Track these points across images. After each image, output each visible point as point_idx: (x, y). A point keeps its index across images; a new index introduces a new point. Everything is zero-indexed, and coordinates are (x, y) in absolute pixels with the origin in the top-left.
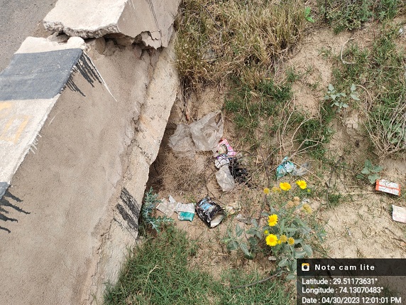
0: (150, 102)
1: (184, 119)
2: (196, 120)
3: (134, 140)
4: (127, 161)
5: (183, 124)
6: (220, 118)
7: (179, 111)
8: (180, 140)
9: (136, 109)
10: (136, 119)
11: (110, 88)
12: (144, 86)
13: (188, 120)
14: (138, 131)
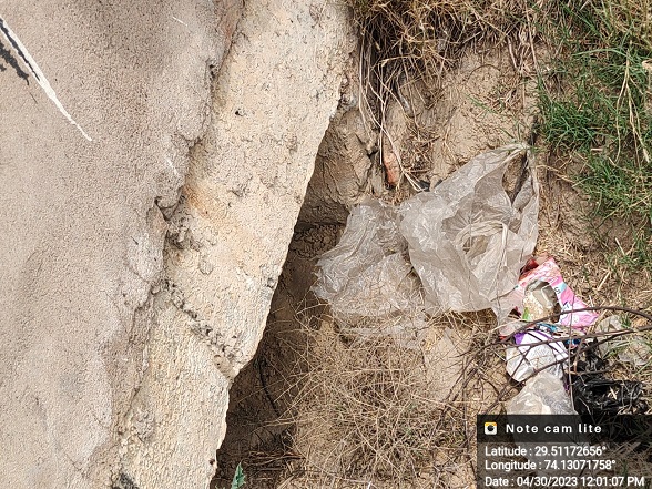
0: (227, 129)
1: (377, 181)
2: (426, 185)
3: (162, 285)
4: (131, 370)
5: (374, 205)
6: (524, 175)
7: (353, 152)
8: (362, 269)
9: (170, 163)
10: (169, 199)
11: (64, 93)
12: (202, 70)
13: (392, 187)
14: (179, 246)
